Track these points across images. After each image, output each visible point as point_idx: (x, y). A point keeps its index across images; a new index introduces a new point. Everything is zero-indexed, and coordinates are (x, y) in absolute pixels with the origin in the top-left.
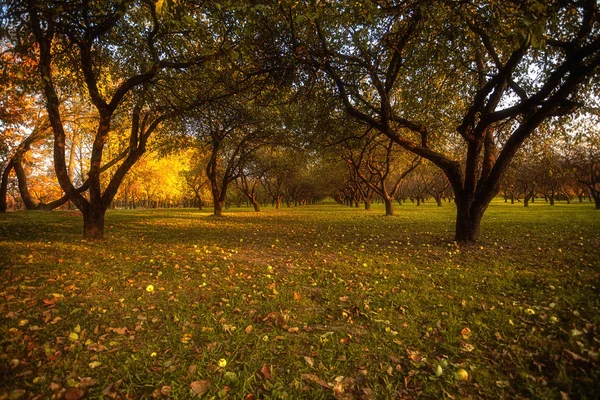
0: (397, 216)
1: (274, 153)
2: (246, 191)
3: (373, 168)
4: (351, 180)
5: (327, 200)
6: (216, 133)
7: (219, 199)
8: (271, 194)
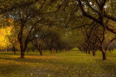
0: (109, 60)
1: (50, 29)
2: (36, 46)
3: (96, 37)
4: (86, 41)
5: (75, 49)
6: (23, 19)
7: (23, 50)
8: (48, 47)
